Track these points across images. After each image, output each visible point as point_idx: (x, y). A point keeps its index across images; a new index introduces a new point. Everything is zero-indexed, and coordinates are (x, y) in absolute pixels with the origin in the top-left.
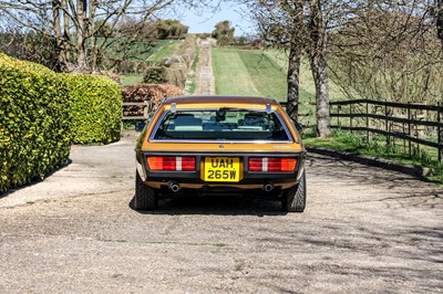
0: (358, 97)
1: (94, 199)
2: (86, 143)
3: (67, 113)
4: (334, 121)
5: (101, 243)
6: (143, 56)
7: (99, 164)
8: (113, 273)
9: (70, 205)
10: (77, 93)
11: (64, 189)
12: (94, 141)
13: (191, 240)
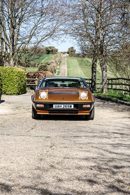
0: (119, 77)
1: (5, 117)
2: (11, 94)
4: (110, 86)
6: (36, 60)
7: (13, 103)
10: (7, 74)
12: (14, 93)
13: (37, 135)
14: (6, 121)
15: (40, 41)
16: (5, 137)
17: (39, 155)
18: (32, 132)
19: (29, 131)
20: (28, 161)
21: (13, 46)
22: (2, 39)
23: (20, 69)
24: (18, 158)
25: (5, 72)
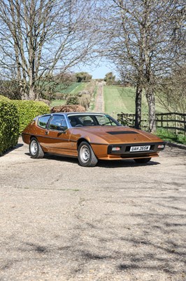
0: (172, 111)
1: (23, 166)
3: (15, 121)
4: (159, 124)
5: (15, 189)
6: (64, 91)
8: (13, 205)
9: (9, 169)
10: (26, 110)
11: (10, 160)
13: (63, 187)
14: (24, 170)
15: (68, 66)
16: (23, 191)
17: (65, 212)
18: (57, 184)
19: (53, 183)
20: (51, 220)
21: (33, 72)
22: (19, 64)
23: (43, 103)
24: (38, 217)
25: (23, 107)
